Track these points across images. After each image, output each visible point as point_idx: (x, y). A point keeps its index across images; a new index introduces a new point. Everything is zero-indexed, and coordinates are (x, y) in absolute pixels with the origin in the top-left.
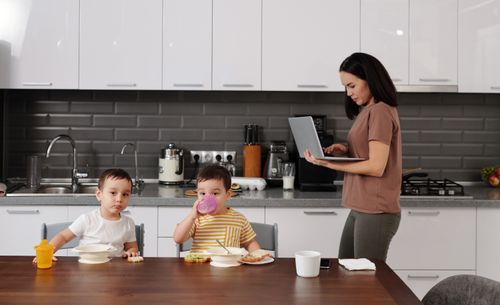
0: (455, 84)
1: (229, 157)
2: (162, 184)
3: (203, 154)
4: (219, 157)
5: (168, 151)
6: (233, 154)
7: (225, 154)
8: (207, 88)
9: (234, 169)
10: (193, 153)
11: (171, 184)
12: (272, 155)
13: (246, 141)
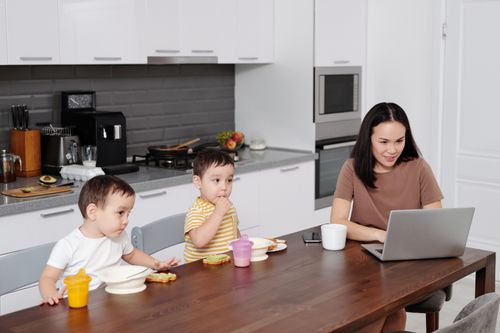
12: (62, 139)
13: (15, 126)
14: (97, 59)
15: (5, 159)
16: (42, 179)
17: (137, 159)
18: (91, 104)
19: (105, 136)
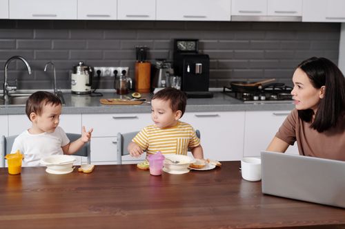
0: (300, 15)
1: (124, 72)
2: (74, 93)
3: (103, 69)
4: (116, 72)
5: (79, 68)
6: (126, 69)
7: (120, 69)
8: (113, 18)
9: (131, 82)
10: (96, 69)
11: (82, 94)
12: (161, 70)
13: (137, 59)
14: (185, 17)
15: (121, 80)
16: (133, 95)
17: (226, 89)
18: (196, 47)
19: (188, 70)
